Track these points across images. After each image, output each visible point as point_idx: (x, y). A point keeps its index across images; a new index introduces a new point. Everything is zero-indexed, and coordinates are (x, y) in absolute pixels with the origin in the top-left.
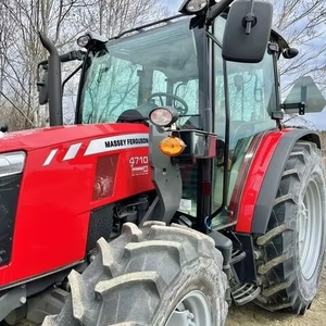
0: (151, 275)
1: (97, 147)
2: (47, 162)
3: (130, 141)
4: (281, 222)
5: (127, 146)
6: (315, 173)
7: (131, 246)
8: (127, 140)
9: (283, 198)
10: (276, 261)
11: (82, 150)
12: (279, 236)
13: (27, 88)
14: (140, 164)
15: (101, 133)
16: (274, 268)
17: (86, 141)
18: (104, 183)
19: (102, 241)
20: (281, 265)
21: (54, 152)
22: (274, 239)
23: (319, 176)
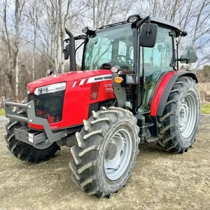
0: (108, 119)
1: (91, 80)
2: (74, 86)
3: (105, 78)
4: (170, 111)
5: (104, 80)
6: (190, 91)
7: (102, 112)
8: (104, 77)
9: (171, 101)
10: (167, 128)
11: (86, 82)
12: (168, 118)
13: (50, 43)
14: (109, 87)
15: (93, 74)
16: (167, 131)
17: (87, 78)
18: (95, 95)
19: (93, 112)
20: (169, 129)
21: (75, 83)
22: (166, 118)
23: (194, 93)
